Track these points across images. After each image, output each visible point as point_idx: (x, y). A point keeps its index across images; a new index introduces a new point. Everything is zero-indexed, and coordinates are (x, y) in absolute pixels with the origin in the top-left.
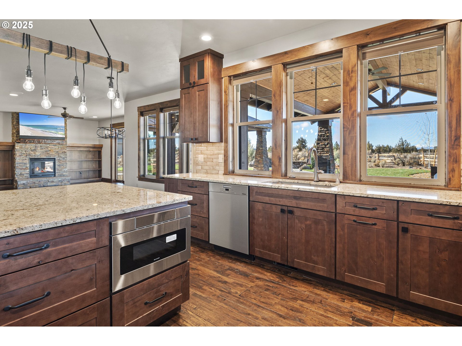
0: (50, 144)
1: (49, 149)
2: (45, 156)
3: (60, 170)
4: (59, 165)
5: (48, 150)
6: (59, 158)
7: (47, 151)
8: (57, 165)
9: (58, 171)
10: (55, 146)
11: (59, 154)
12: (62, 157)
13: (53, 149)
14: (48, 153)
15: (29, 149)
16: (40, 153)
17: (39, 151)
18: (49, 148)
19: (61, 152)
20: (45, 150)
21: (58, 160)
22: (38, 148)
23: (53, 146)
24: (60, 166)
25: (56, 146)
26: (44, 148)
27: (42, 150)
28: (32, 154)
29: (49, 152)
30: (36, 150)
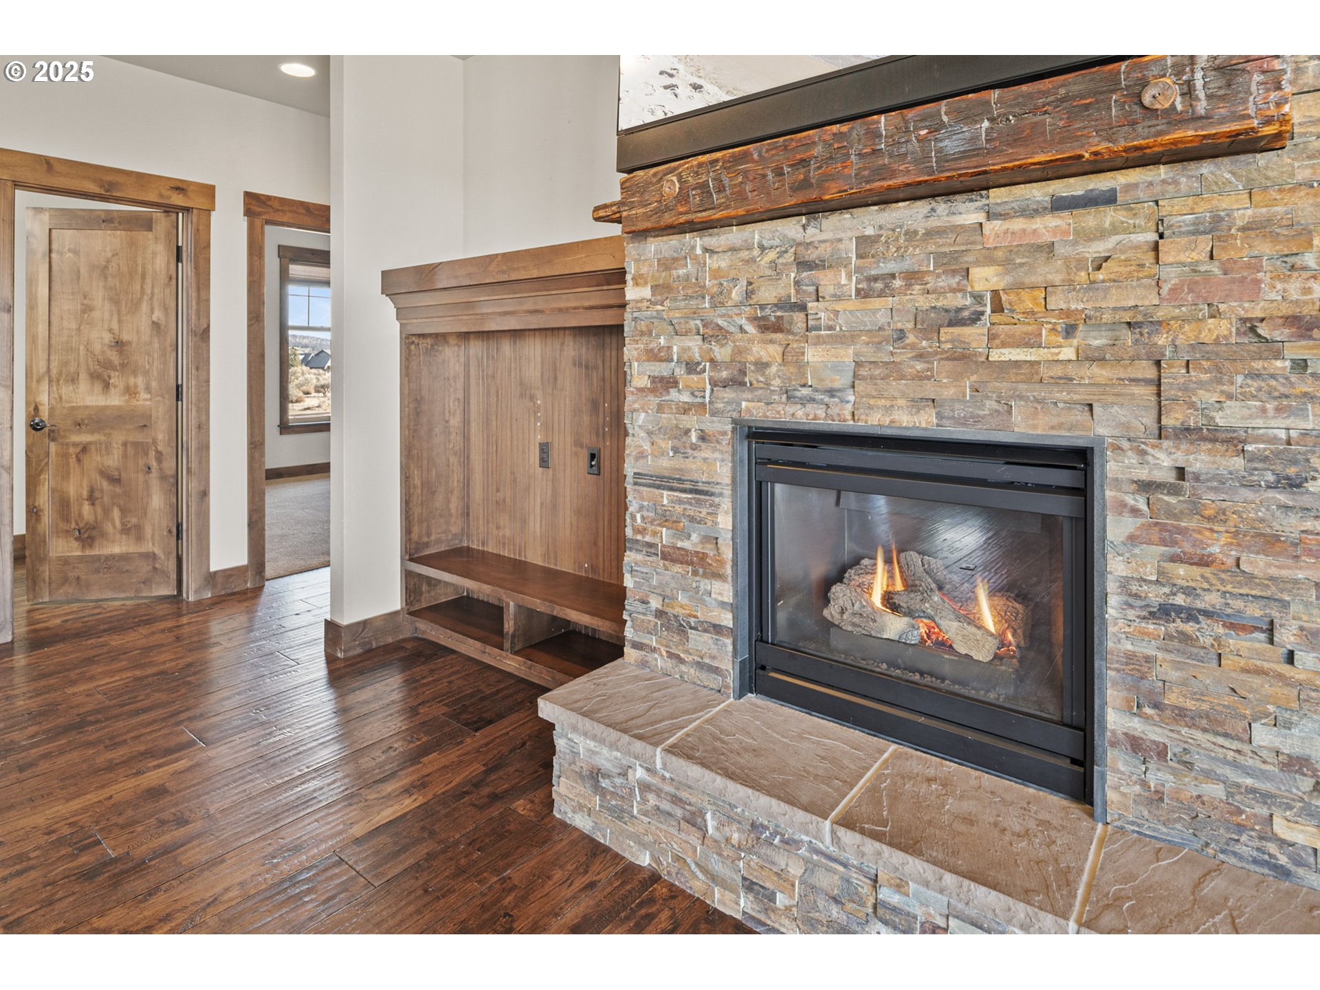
0: (997, 196)
1: (985, 278)
2: (917, 404)
3: (1181, 714)
4: (1164, 612)
5: (959, 301)
6: (1163, 461)
7: (956, 319)
8: (1132, 598)
9: (1155, 734)
10: (1090, 219)
11: (1174, 375)
12: (1233, 441)
13: (1051, 272)
14: (962, 357)
15: (736, 294)
16: (847, 355)
17: (842, 323)
18: (988, 259)
19: (1223, 328)
20: (923, 302)
21: (1146, 487)
22: (827, 281)
23: (1048, 226)
24: (1206, 632)
25: (1109, 216)
26: (912, 277)
27: (880, 310)
28: (762, 366)
29: (974, 336)
30: (803, 308)
